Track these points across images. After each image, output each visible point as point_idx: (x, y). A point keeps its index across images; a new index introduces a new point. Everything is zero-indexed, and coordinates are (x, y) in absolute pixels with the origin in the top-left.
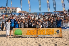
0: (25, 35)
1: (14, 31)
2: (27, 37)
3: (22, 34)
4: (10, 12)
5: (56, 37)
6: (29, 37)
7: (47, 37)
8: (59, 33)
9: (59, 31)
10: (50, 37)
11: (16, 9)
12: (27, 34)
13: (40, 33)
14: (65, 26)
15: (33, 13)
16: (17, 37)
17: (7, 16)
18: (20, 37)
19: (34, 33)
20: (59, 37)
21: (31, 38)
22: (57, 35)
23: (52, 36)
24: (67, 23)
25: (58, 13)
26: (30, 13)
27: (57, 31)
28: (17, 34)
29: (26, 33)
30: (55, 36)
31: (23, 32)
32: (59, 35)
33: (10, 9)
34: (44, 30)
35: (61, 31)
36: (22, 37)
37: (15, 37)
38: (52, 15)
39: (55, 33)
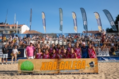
0: (39, 71)
1: (21, 64)
2: (41, 74)
3: (33, 70)
4: (9, 32)
5: (89, 73)
6: (45, 74)
7: (75, 74)
8: (94, 67)
9: (94, 63)
10: (79, 74)
11: (19, 27)
12: (42, 68)
13: (63, 67)
14: (101, 55)
15: (49, 35)
16: (24, 74)
17: (5, 38)
18: (30, 73)
19: (53, 68)
20: (94, 73)
21: (49, 74)
22: (91, 70)
23: (82, 71)
24: (106, 50)
25: (90, 34)
26: (45, 35)
27: (90, 63)
28: (24, 70)
29: (40, 67)
30: (86, 71)
31: (34, 66)
32: (93, 69)
33: (9, 27)
34: (69, 62)
35: (96, 63)
36: (34, 74)
37: (21, 74)
38: (80, 37)
39: (87, 66)
